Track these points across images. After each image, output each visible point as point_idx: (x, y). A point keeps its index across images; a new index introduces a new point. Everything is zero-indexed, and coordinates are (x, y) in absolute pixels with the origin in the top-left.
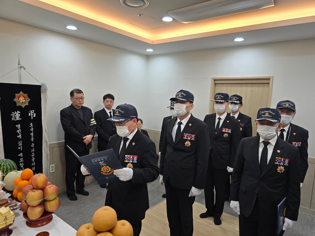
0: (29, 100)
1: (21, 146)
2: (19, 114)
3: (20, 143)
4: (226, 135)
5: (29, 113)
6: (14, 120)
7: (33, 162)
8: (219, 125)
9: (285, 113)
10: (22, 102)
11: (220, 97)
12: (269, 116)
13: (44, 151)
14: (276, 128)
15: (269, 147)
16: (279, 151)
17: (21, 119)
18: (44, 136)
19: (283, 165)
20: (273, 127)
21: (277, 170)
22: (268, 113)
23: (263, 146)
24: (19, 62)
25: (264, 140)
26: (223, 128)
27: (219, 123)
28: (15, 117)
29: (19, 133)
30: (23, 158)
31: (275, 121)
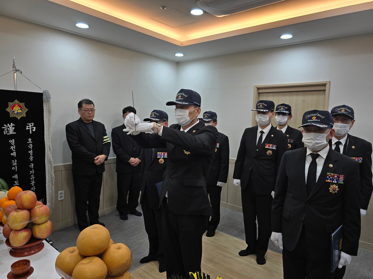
0: (27, 110)
1: (16, 166)
2: (13, 126)
3: (14, 162)
4: (269, 152)
5: (27, 127)
6: (6, 134)
7: (33, 187)
8: (262, 141)
9: (340, 122)
10: (17, 113)
11: (263, 105)
12: (316, 120)
13: (47, 174)
14: (326, 135)
15: (318, 160)
16: (331, 165)
17: (15, 133)
18: (48, 155)
19: (337, 183)
20: (322, 135)
21: (329, 190)
22: (315, 116)
23: (311, 159)
24: (14, 64)
25: (311, 152)
26: (266, 144)
27: (261, 137)
28: (8, 130)
29: (13, 150)
30: (18, 181)
31: (325, 126)
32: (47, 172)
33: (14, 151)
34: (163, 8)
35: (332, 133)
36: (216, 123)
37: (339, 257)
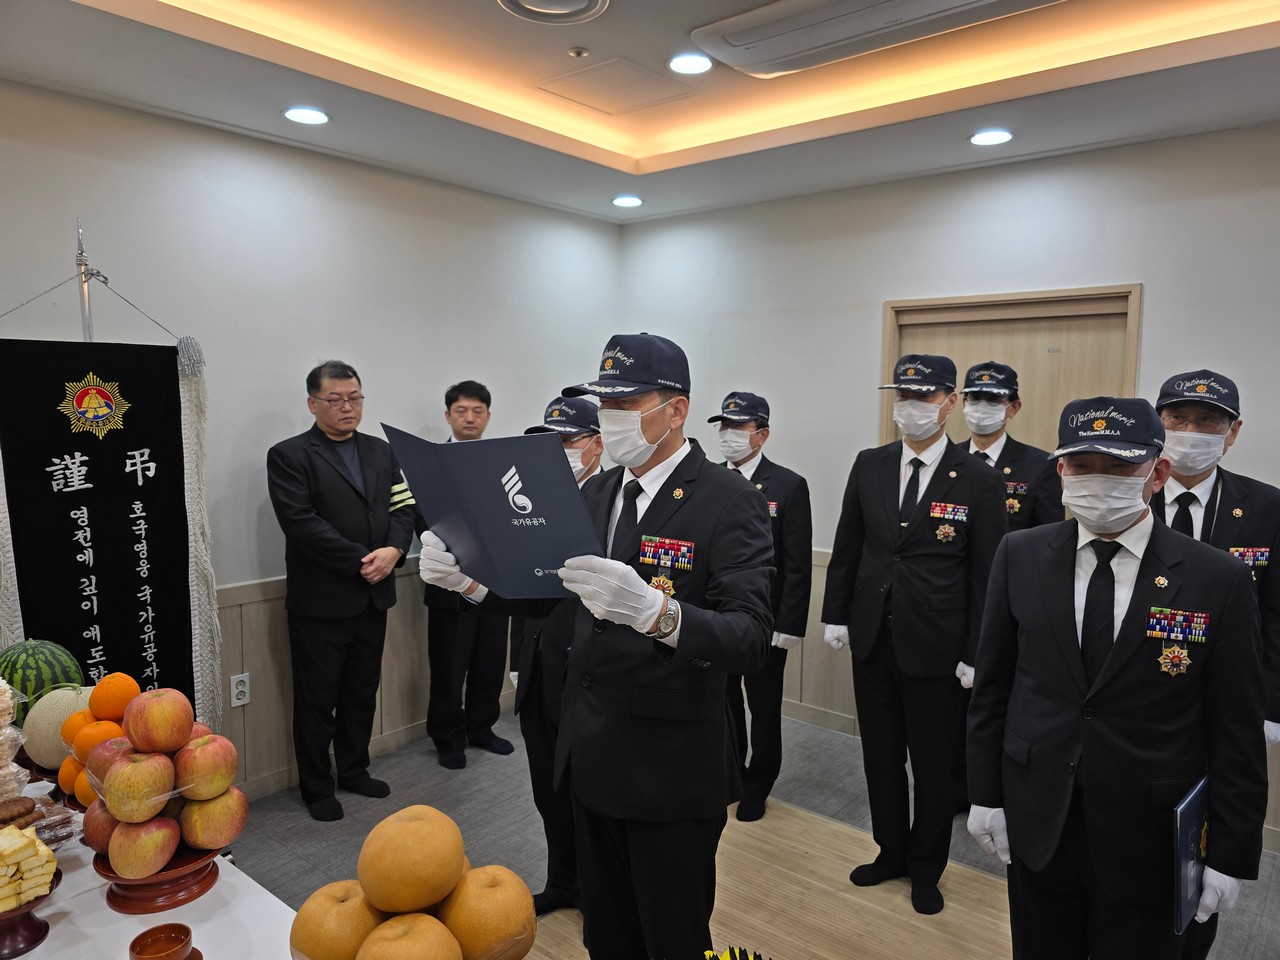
0: (127, 406)
1: (94, 598)
2: (83, 463)
3: (87, 583)
4: (945, 531)
5: (129, 462)
6: (60, 490)
7: (150, 665)
8: (917, 492)
9: (1190, 426)
10: (96, 417)
11: (918, 372)
12: (1108, 432)
13: (197, 618)
14: (1143, 481)
15: (1118, 565)
16: (1162, 581)
17: (90, 486)
18: (196, 557)
19: (1185, 638)
20: (1130, 480)
21: (1160, 664)
23: (1094, 562)
24: (81, 254)
25: (1092, 537)
26: (934, 504)
27: (914, 481)
28: (65, 477)
29: (83, 542)
30: (101, 647)
31: (1137, 452)
32: (196, 613)
33: (86, 548)
34: (579, 54)
35: (1162, 471)
36: (765, 432)
37: (1200, 888)
